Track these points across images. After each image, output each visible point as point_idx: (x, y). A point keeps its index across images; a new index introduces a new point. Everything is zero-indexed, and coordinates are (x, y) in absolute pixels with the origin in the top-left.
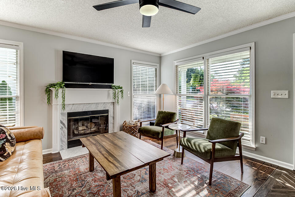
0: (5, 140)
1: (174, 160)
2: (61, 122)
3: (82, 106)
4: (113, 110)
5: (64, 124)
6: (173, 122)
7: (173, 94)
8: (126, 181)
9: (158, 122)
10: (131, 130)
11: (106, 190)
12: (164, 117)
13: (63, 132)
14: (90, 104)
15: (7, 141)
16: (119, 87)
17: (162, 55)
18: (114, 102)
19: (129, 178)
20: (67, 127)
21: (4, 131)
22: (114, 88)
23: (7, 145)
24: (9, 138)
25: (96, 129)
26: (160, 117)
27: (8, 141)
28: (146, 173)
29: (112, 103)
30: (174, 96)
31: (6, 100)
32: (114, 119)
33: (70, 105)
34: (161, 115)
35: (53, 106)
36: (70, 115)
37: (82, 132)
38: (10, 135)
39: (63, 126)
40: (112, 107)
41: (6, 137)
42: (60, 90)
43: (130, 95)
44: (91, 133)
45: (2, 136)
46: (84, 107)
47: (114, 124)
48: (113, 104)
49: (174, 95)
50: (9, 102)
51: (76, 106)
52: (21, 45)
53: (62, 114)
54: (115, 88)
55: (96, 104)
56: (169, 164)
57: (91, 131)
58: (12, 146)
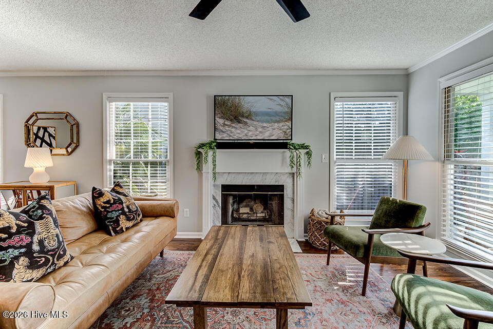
0: (120, 212)
1: (384, 320)
2: (214, 198)
3: (241, 176)
4: (292, 186)
5: (217, 201)
6: (411, 228)
7: (433, 159)
8: (253, 320)
9: (376, 222)
10: (320, 227)
11: (215, 321)
12: (389, 212)
13: (216, 213)
14: (253, 175)
15: (122, 214)
16: (303, 147)
17: (411, 70)
18: (294, 173)
19: (262, 318)
20: (221, 205)
21: (122, 201)
22: (291, 147)
23: (121, 218)
24: (126, 210)
25: (265, 216)
26: (380, 211)
27: (124, 213)
28: (300, 322)
29: (290, 173)
30: (438, 165)
31: (157, 164)
32: (293, 203)
33: (225, 174)
34: (385, 207)
35: (204, 174)
36: (225, 188)
37: (244, 216)
38: (128, 207)
39: (216, 204)
40: (290, 180)
41: (122, 209)
42: (210, 153)
43: (328, 161)
44: (255, 220)
45: (118, 206)
46: (244, 178)
47: (293, 211)
48: (291, 176)
49: (437, 163)
50: (151, 167)
51: (233, 175)
52: (171, 95)
53: (214, 186)
54: (294, 147)
55: (262, 174)
56: (366, 323)
57: (257, 216)
58: (127, 220)
